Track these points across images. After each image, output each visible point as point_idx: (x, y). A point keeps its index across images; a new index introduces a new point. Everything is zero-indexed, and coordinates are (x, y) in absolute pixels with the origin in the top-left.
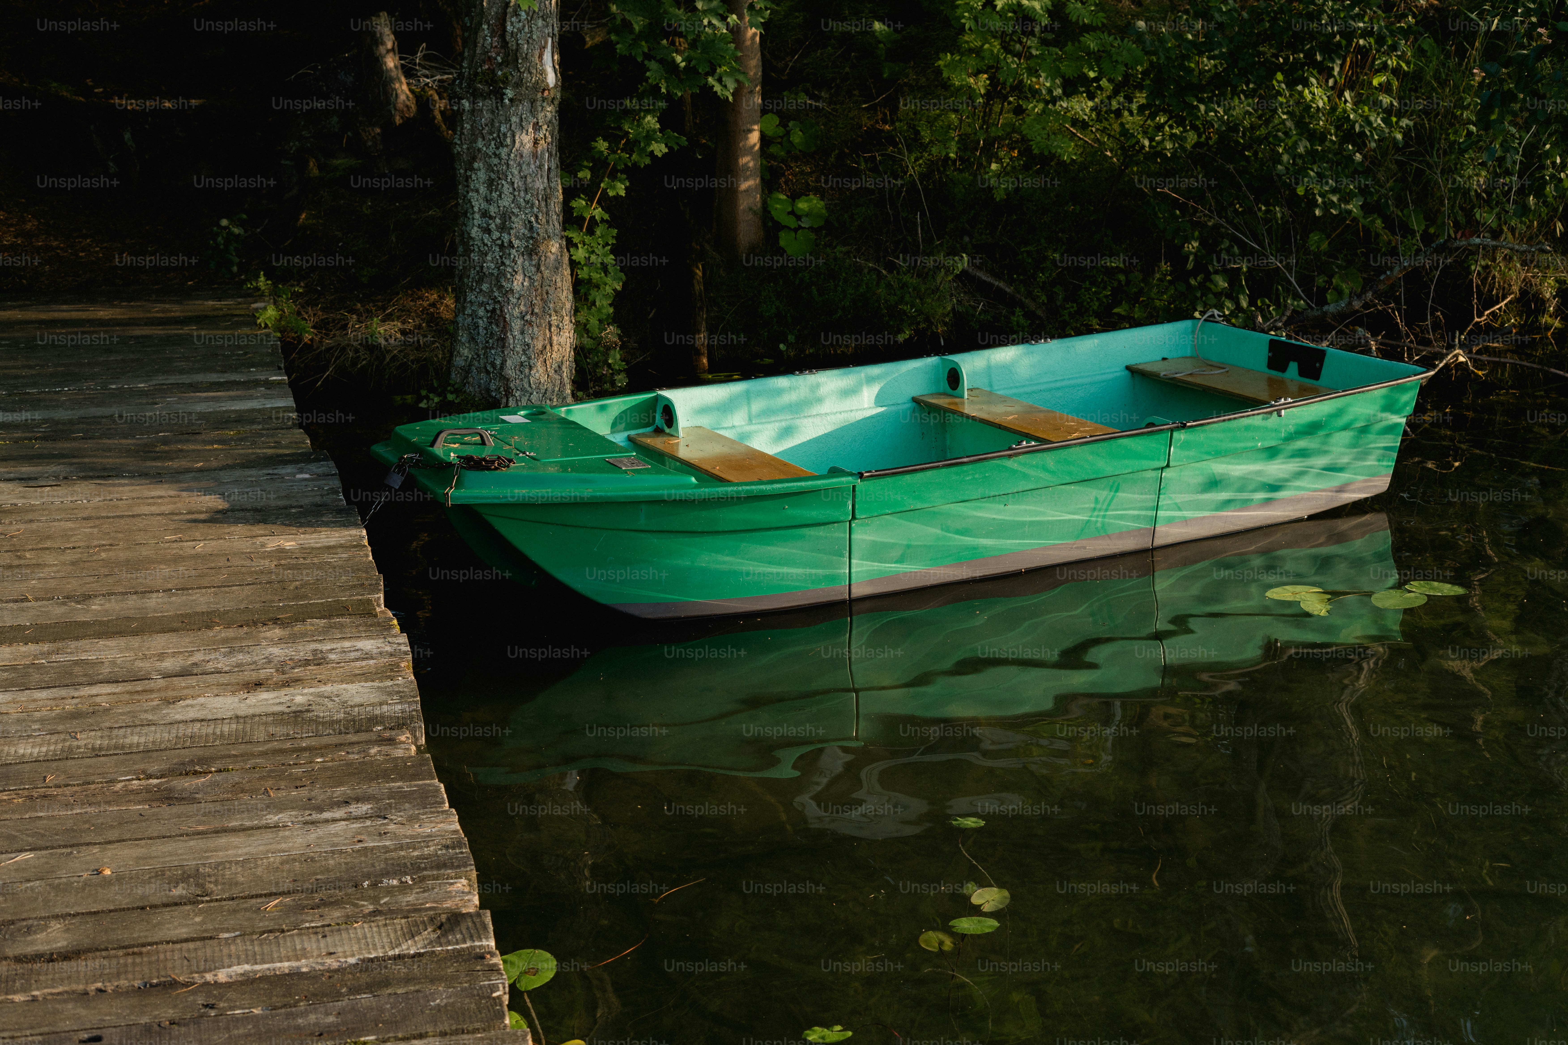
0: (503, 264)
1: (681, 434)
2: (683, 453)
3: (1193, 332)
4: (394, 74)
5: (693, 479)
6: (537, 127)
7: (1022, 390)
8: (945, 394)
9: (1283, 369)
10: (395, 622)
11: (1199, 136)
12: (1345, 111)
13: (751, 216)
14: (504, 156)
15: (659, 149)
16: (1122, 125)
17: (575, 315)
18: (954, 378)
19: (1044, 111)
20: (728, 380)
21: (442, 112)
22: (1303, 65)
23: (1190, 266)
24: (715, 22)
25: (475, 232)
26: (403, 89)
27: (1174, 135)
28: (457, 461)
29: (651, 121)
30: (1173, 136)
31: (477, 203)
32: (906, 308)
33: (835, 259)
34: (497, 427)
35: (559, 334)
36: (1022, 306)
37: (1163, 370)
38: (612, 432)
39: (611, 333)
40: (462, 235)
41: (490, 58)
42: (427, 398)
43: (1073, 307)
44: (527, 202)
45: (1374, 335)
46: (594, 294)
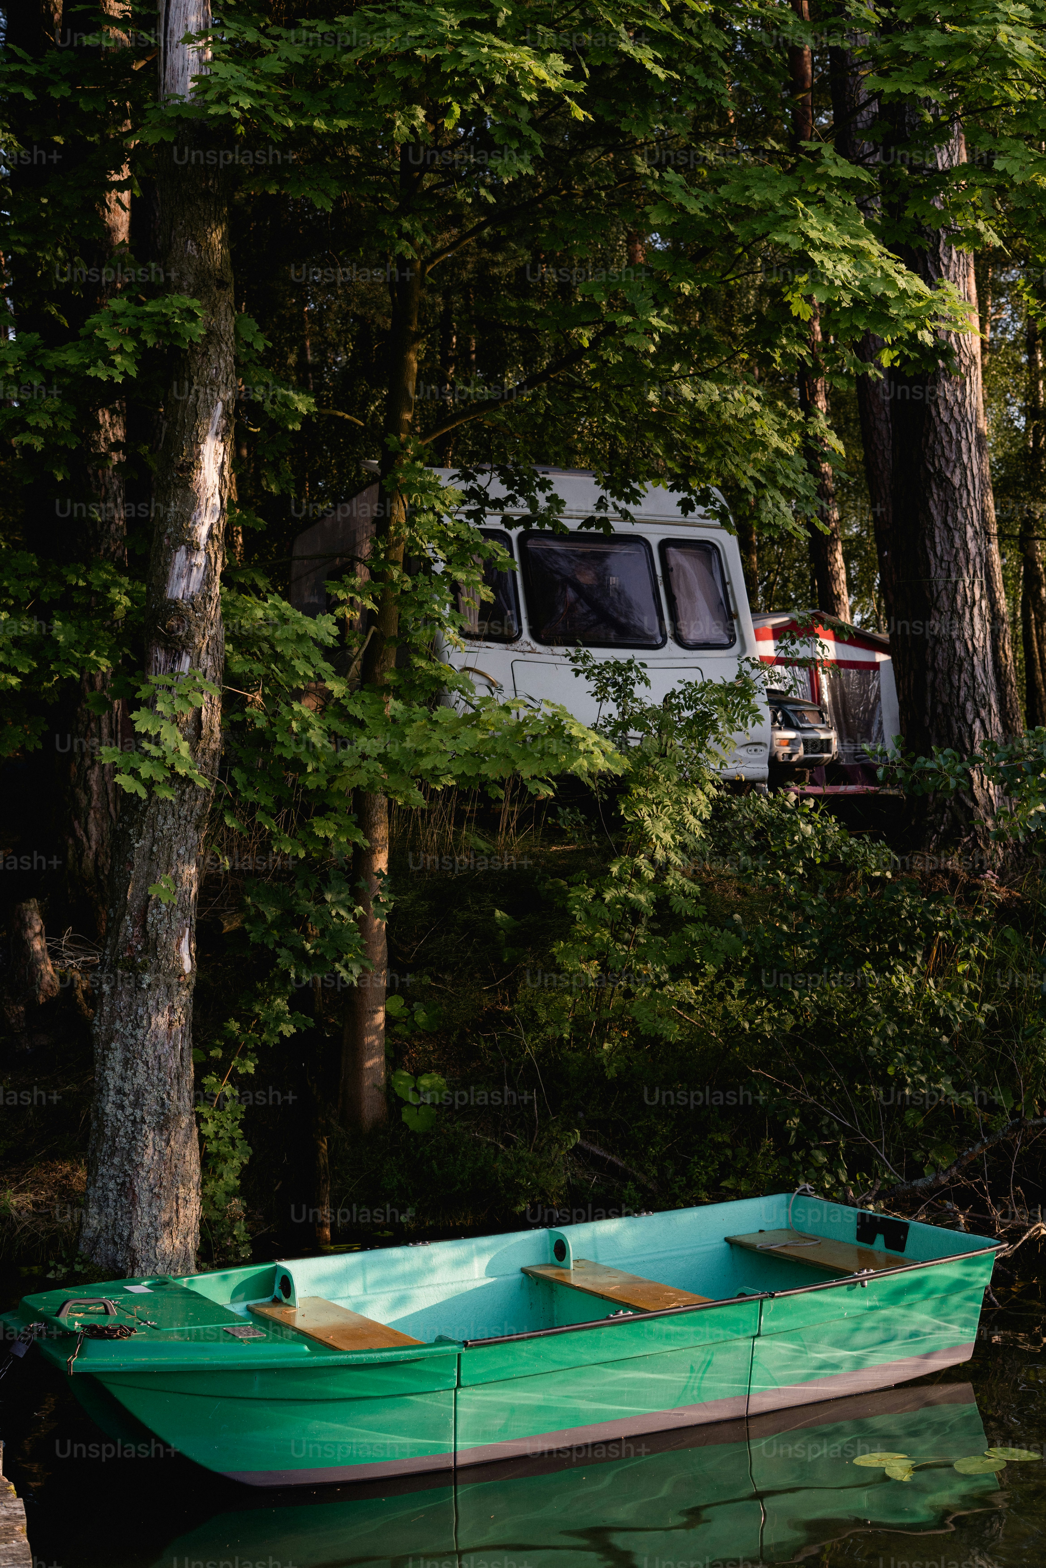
0: (134, 1138)
1: (298, 1304)
2: (300, 1323)
3: (788, 1205)
4: (40, 956)
5: (306, 1348)
6: (172, 1010)
7: (625, 1261)
8: (552, 1265)
9: (871, 1242)
10: (12, 1487)
11: (797, 1018)
12: (930, 997)
13: (375, 1092)
14: (140, 1037)
15: (288, 1030)
16: (725, 1008)
17: (202, 1187)
18: (561, 1250)
19: (651, 995)
20: (349, 1251)
21: (84, 992)
22: (888, 955)
23: (792, 1141)
24: (343, 913)
25: (109, 1108)
26: (48, 968)
27: (773, 1018)
28: (80, 1330)
29: (280, 1003)
30: (771, 1019)
31: (113, 1080)
32: (523, 1182)
33: (455, 1133)
34: (121, 1297)
35: (185, 1207)
36: (634, 1179)
37: (760, 1242)
38: (232, 1302)
39: (237, 1205)
40: (96, 1111)
41: (131, 947)
42: (55, 1268)
43: (682, 1180)
44: (160, 1080)
45: (963, 1208)
46: (222, 1167)
